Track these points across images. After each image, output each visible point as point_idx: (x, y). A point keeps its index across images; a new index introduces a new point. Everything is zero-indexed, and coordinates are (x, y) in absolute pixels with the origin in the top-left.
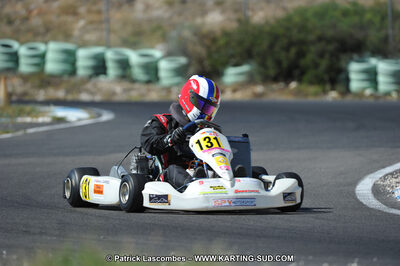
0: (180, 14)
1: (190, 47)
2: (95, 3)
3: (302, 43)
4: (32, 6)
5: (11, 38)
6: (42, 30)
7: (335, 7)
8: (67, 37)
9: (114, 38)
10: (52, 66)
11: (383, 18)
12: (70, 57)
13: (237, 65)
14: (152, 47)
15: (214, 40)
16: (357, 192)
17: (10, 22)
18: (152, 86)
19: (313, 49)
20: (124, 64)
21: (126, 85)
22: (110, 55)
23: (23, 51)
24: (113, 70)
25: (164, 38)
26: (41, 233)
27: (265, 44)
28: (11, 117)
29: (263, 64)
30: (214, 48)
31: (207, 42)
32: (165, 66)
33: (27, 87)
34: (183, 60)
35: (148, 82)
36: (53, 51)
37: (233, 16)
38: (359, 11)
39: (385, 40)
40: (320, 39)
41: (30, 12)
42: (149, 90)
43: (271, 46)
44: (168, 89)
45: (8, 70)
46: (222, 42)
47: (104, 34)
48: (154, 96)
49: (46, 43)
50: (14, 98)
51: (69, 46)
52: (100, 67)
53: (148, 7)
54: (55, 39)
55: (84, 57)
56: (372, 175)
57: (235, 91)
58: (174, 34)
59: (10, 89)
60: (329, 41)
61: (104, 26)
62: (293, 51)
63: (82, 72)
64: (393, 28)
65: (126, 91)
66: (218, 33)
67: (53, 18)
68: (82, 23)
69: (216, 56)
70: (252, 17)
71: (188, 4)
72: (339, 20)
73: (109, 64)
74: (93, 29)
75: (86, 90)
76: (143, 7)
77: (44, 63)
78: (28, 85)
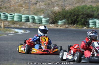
0: (48, 7)
2: (27, 4)
3: (78, 15)
4: (11, 4)
5: (6, 12)
6: (14, 10)
7: (86, 7)
8: (20, 12)
10: (16, 19)
11: (98, 10)
12: (20, 17)
13: (61, 20)
14: (41, 15)
15: (56, 14)
17: (6, 8)
18: (40, 25)
19: (80, 16)
20: (34, 19)
21: (34, 24)
22: (30, 17)
23: (9, 15)
24: (31, 21)
25: (44, 13)
27: (69, 15)
28: (4, 31)
29: (68, 20)
34: (48, 18)
36: (16, 15)
38: (92, 7)
39: (98, 15)
40: (82, 14)
41: (11, 5)
43: (70, 15)
45: (5, 20)
46: (58, 14)
47: (29, 11)
49: (14, 14)
50: (6, 27)
53: (40, 5)
54: (17, 13)
57: (61, 26)
59: (5, 24)
60: (84, 15)
61: (29, 10)
62: (75, 17)
63: (23, 21)
65: (33, 26)
66: (57, 12)
67: (16, 7)
68: (23, 9)
69: (56, 17)
70: (66, 8)
71: (50, 5)
72: (87, 10)
73: (30, 19)
74: (26, 10)
75: (24, 25)
76: (39, 5)
77: (14, 18)
78: (10, 24)
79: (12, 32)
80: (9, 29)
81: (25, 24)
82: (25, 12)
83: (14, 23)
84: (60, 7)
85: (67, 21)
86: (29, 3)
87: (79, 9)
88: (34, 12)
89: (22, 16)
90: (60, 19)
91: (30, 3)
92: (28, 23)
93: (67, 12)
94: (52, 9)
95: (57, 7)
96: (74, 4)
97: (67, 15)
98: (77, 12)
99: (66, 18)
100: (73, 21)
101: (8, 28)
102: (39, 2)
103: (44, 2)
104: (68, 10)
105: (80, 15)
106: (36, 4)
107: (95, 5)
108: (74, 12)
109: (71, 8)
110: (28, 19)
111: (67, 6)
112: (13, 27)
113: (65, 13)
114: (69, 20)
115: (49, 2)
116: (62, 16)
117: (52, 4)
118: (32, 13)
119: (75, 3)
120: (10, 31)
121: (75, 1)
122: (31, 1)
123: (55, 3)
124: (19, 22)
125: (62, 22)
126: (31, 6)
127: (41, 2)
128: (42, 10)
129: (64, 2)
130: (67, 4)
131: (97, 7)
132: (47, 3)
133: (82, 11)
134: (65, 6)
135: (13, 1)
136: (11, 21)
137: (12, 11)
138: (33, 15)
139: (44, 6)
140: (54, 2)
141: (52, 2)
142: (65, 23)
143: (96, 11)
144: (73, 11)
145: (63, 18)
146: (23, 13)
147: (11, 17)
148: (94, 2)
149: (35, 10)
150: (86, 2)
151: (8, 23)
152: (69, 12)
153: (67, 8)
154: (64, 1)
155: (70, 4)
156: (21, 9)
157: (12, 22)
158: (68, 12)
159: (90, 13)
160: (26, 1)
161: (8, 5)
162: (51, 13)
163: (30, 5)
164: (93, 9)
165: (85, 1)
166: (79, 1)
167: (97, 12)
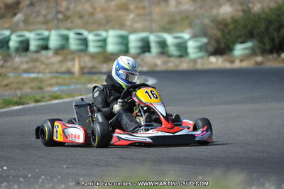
0: (201, 8)
1: (210, 31)
2: (141, 2)
4: (97, 5)
6: (104, 22)
8: (122, 26)
9: (155, 26)
10: (111, 47)
12: (124, 41)
13: (241, 43)
14: (182, 32)
15: (226, 25)
17: (81, 17)
18: (182, 59)
20: (163, 44)
21: (164, 58)
22: (152, 38)
23: (91, 37)
24: (155, 49)
25: (191, 25)
26: (107, 166)
27: (263, 26)
28: (83, 84)
29: (262, 42)
30: (226, 31)
31: (221, 27)
32: (192, 45)
33: (95, 63)
34: (205, 40)
35: (181, 56)
36: (112, 36)
37: (240, 8)
41: (94, 9)
42: (181, 62)
43: (267, 28)
44: (195, 61)
45: (80, 51)
46: (231, 27)
47: (148, 22)
48: (184, 66)
49: (106, 31)
50: (86, 70)
51: (123, 33)
52: (146, 47)
53: (178, 3)
54: (113, 28)
55: (134, 40)
57: (242, 61)
58: (197, 22)
59: (82, 64)
61: (148, 17)
63: (133, 51)
65: (165, 63)
66: (229, 20)
67: (111, 13)
68: (132, 16)
69: (228, 37)
70: (253, 8)
74: (140, 20)
76: (175, 3)
77: (106, 45)
80: (95, 77)
88: (162, 23)
90: (237, 40)
93: (256, 18)
94: (215, 11)
95: (227, 6)
97: (259, 27)
99: (255, 35)
100: (275, 45)
101: (91, 73)
104: (259, 14)
108: (278, 19)
109: (267, 7)
110: (146, 44)
112: (104, 70)
113: (252, 23)
114: (266, 40)
116: (243, 32)
136: (97, 54)
137: (100, 25)
142: (253, 50)
144: (274, 14)
145: (248, 36)
149: (166, 18)
151: (90, 59)
152: (264, 19)
153: (256, 6)
157: (100, 56)
158: (259, 18)
162: (213, 25)
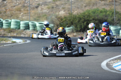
0: (52, 11)
2: (26, 8)
4: (7, 8)
5: (1, 18)
6: (10, 16)
7: (98, 11)
8: (17, 18)
10: (12, 26)
11: (112, 14)
12: (18, 24)
13: (68, 27)
14: (43, 21)
15: (62, 19)
16: (102, 65)
19: (91, 22)
21: (35, 32)
22: (30, 23)
23: (4, 22)
24: (31, 28)
27: (77, 20)
30: (61, 22)
34: (52, 25)
36: (13, 22)
39: (113, 20)
40: (93, 19)
41: (6, 10)
43: (79, 21)
46: (64, 20)
47: (29, 17)
49: (11, 20)
51: (18, 20)
53: (42, 9)
54: (14, 19)
56: (106, 60)
58: (50, 17)
60: (96, 20)
61: (29, 14)
62: (85, 23)
63: (21, 28)
64: (115, 17)
66: (63, 17)
67: (14, 12)
68: (22, 13)
69: (62, 24)
70: (73, 12)
71: (54, 9)
72: (99, 14)
73: (30, 26)
74: (25, 15)
75: (23, 34)
76: (40, 9)
77: (11, 25)
78: (5, 32)
79: (8, 42)
80: (4, 39)
81: (24, 32)
82: (23, 18)
83: (11, 31)
84: (67, 12)
85: (75, 28)
86: (28, 7)
87: (90, 14)
88: (35, 17)
89: (20, 23)
90: (66, 26)
91: (30, 6)
92: (28, 31)
93: (74, 17)
94: (57, 13)
95: (63, 11)
96: (83, 7)
97: (76, 21)
98: (87, 17)
99: (74, 24)
100: (82, 28)
101: (3, 37)
102: (41, 5)
103: (47, 5)
104: (76, 15)
105: (91, 20)
106: (37, 7)
107: (109, 9)
108: (84, 17)
109: (79, 13)
110: (27, 26)
111: (75, 10)
112: (9, 36)
113: (72, 19)
114: (78, 26)
115: (53, 5)
116: (69, 22)
117: (57, 7)
118: (33, 19)
119: (85, 6)
120: (6, 40)
121: (84, 4)
122: (32, 5)
123: (61, 7)
124: (17, 30)
125: (69, 29)
126: (32, 10)
127: (43, 6)
128: (44, 15)
129: (72, 5)
130: (74, 8)
131: (111, 10)
132: (50, 6)
133: (92, 16)
134: (73, 9)
135: (9, 5)
136: (6, 29)
137: (8, 17)
138: (34, 21)
139: (47, 10)
140: (58, 5)
141: (57, 6)
142: (73, 30)
143: (110, 15)
144: (82, 15)
145: (71, 24)
146: (21, 19)
147: (7, 23)
148: (108, 5)
149: (36, 15)
150: (98, 5)
151: (3, 31)
152: (78, 17)
153: (75, 12)
154: (72, 3)
155: (78, 8)
156: (19, 13)
157: (8, 30)
158: (76, 17)
159: (103, 19)
160: (26, 5)
161: (3, 9)
162: (56, 19)
163: (30, 8)
164: (106, 13)
165: (96, 4)
166: (90, 3)
167: (111, 17)
